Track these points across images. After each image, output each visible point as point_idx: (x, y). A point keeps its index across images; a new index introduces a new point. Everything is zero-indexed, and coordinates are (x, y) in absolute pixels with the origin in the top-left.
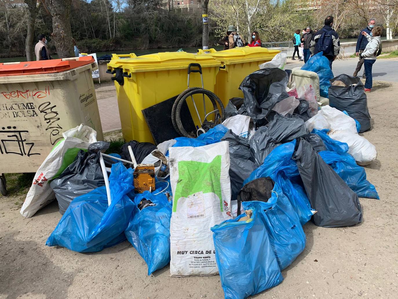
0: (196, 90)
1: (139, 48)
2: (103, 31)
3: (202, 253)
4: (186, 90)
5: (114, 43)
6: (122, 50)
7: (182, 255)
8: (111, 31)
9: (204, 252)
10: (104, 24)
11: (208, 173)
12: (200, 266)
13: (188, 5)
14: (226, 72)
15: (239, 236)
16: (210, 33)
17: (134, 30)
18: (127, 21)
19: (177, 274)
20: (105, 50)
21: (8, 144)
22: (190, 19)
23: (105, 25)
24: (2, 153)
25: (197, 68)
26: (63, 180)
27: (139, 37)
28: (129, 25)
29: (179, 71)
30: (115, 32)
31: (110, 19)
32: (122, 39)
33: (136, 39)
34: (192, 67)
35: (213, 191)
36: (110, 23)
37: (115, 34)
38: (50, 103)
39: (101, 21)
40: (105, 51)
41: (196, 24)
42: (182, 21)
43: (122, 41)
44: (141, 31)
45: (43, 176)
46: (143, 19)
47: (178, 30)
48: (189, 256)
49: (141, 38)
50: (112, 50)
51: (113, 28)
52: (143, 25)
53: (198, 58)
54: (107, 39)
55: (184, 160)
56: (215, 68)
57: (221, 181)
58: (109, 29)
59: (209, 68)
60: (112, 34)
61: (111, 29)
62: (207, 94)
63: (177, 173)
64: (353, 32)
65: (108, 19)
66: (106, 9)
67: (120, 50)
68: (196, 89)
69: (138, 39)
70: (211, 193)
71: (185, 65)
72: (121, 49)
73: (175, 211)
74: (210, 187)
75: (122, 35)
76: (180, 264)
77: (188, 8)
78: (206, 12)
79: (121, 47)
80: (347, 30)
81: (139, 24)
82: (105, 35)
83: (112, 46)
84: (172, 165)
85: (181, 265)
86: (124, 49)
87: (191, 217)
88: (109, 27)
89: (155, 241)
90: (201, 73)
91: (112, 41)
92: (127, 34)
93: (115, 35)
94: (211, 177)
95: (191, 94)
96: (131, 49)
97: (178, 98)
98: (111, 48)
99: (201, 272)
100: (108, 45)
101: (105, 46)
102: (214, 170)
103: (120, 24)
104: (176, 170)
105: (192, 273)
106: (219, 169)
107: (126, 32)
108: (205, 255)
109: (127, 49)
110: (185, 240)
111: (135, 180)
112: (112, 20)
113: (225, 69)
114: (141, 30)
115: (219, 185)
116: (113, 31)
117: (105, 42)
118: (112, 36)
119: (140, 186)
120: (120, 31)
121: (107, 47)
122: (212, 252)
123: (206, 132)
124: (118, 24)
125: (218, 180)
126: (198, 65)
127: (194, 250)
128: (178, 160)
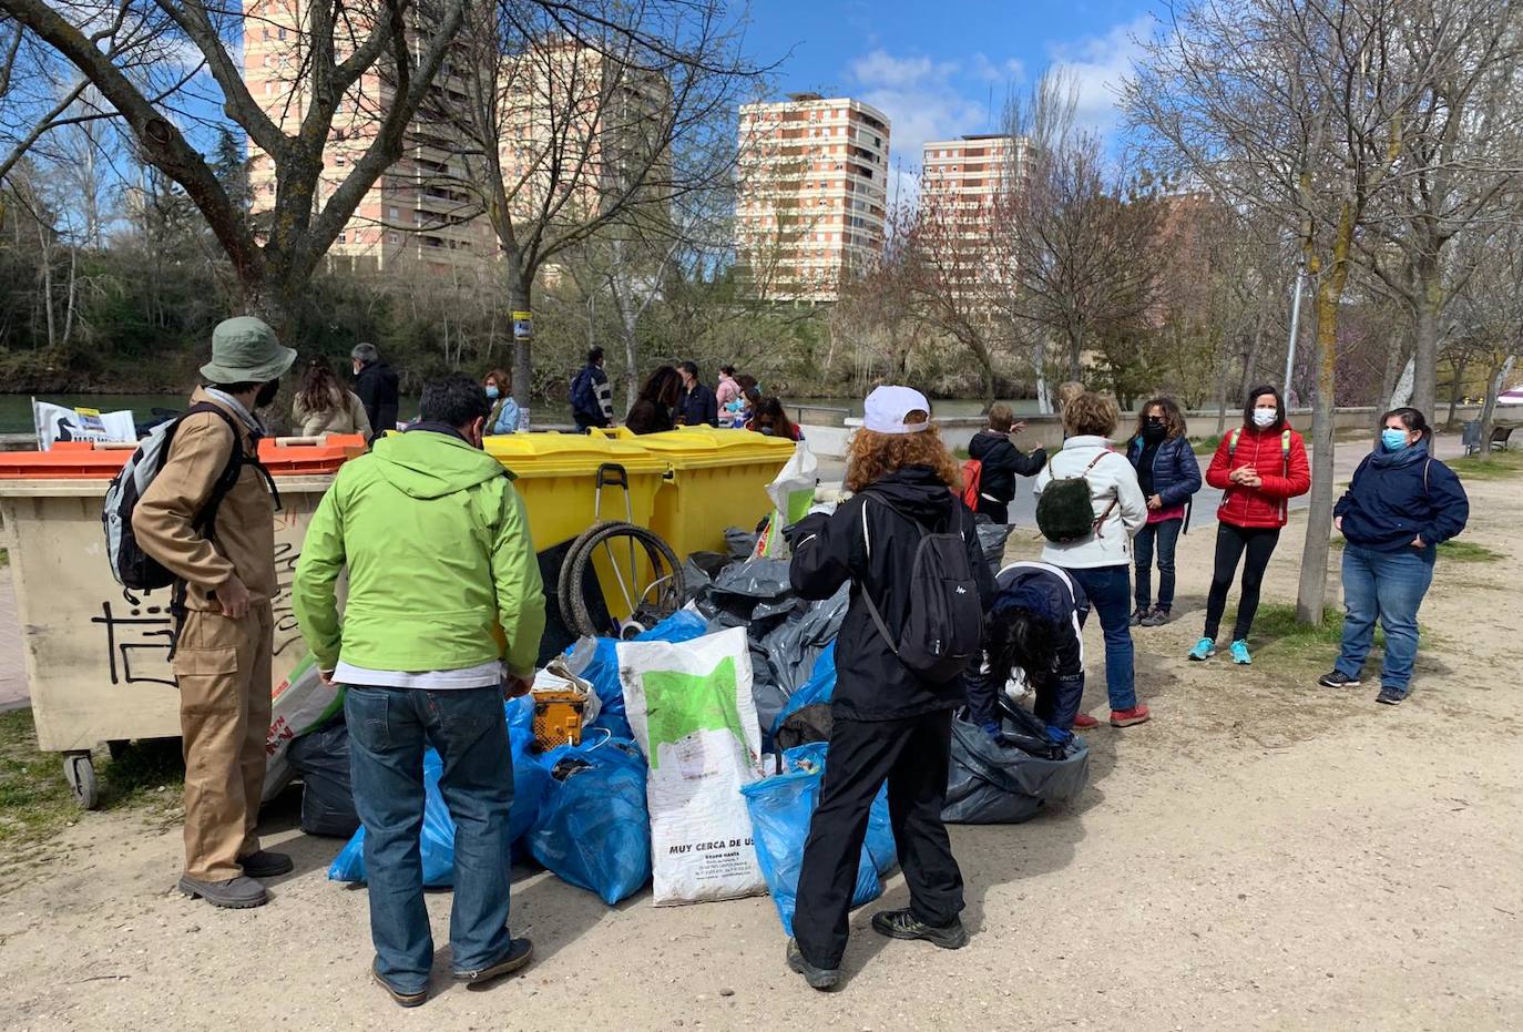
0: (618, 528)
1: (176, 390)
2: (18, 315)
3: (723, 845)
4: (595, 526)
5: (64, 365)
6: (101, 393)
7: (679, 855)
8: (56, 318)
9: (727, 843)
10: (26, 288)
11: (713, 691)
12: (720, 874)
13: (378, 248)
14: (675, 487)
15: (796, 801)
16: (462, 351)
17: (158, 320)
18: (129, 284)
19: (670, 896)
20: (19, 388)
21: (139, 655)
22: (388, 297)
23: (30, 293)
24: (115, 681)
25: (615, 475)
26: (335, 736)
27: (176, 349)
28: (135, 298)
29: (576, 480)
30: (75, 321)
31: (52, 272)
32: (101, 349)
33: (164, 353)
34: (606, 473)
35: (730, 727)
36: (53, 288)
37: (72, 329)
38: (290, 547)
39: (11, 275)
40: (21, 393)
41: (411, 318)
42: (356, 302)
43: (100, 357)
44: (187, 328)
45: (284, 725)
46: (196, 282)
47: (339, 333)
48: (694, 854)
49: (184, 350)
50: (54, 388)
51: (66, 304)
52: (196, 303)
53: (615, 450)
54: (30, 347)
55: (653, 669)
56: (654, 476)
57: (739, 710)
58: (45, 308)
59: (642, 477)
60: (59, 328)
61: (55, 311)
62: (638, 537)
63: (641, 697)
64: (941, 378)
65: (45, 271)
66: (36, 232)
67: (90, 393)
68: (617, 524)
69: (172, 354)
70: (726, 729)
71: (591, 467)
72: (95, 389)
73: (656, 767)
74: (723, 717)
75: (104, 334)
76: (677, 872)
77: (380, 259)
78: (526, 307)
79: (94, 380)
80: (922, 374)
81: (177, 299)
82: (26, 332)
83: (55, 375)
84: (628, 681)
85: (679, 876)
86: (107, 389)
87: (691, 778)
88: (48, 302)
89: (612, 837)
90: (625, 487)
91: (55, 355)
92: (124, 331)
93: (72, 335)
94: (719, 699)
95: (605, 538)
96: (139, 390)
97: (576, 545)
98: (52, 381)
99: (720, 888)
100: (35, 371)
101: (22, 370)
102: (722, 684)
103: (98, 293)
104: (638, 690)
105: (702, 891)
106: (732, 683)
107: (121, 326)
108: (729, 850)
109: (121, 391)
110: (686, 822)
111: (538, 718)
112: (60, 276)
113: (671, 481)
114: (186, 321)
115: (737, 717)
116: (65, 316)
117: (23, 359)
118: (58, 338)
119: (547, 734)
120: (94, 320)
121: (31, 377)
122: (742, 842)
123: (647, 629)
124: (88, 292)
125: (733, 707)
126: (620, 469)
127: (706, 841)
128: (639, 670)
